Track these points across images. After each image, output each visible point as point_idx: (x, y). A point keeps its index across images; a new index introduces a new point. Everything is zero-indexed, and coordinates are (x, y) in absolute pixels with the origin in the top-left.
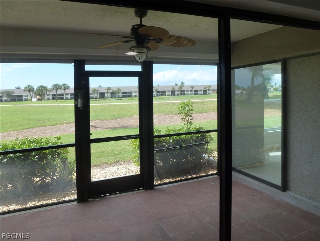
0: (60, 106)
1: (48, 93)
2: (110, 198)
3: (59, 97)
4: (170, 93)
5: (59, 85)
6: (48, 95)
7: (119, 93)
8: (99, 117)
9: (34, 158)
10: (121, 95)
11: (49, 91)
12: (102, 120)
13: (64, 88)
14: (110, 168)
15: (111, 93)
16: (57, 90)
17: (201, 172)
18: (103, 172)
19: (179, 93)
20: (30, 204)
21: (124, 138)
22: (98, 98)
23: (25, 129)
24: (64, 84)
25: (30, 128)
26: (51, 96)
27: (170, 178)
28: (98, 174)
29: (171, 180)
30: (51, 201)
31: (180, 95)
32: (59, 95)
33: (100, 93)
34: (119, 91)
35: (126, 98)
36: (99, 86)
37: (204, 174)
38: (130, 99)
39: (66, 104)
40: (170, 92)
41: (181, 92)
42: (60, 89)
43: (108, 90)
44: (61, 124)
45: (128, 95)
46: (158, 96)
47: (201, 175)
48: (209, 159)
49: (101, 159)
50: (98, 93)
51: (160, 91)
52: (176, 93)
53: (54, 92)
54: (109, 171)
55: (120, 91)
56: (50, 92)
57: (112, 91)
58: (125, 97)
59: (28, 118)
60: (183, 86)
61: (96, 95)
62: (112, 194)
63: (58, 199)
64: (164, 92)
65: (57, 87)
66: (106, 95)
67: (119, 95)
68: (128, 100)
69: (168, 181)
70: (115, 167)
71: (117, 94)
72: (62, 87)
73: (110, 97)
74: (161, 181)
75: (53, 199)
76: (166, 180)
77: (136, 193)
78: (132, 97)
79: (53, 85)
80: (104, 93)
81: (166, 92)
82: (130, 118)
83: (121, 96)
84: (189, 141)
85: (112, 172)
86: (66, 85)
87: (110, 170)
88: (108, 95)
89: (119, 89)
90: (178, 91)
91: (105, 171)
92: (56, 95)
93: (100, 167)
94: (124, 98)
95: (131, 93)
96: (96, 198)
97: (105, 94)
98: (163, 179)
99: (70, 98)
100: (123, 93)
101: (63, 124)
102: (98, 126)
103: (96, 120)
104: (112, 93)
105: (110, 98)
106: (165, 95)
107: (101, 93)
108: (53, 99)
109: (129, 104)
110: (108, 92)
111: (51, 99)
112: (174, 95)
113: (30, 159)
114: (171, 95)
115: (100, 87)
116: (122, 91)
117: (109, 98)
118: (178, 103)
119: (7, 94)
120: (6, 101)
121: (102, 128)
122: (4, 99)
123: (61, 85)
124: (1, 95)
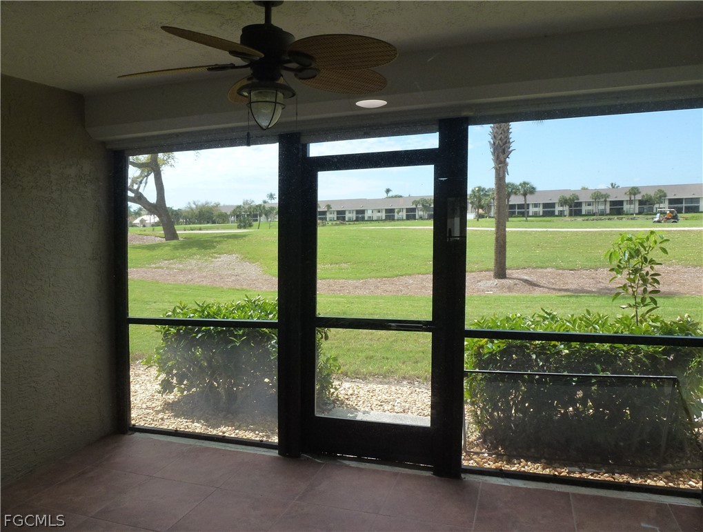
3: (518, 212)
5: (513, 185)
7: (661, 202)
8: (556, 261)
10: (666, 206)
12: (560, 269)
13: (524, 190)
15: (639, 201)
16: (510, 197)
21: (390, 326)
22: (607, 215)
24: (525, 183)
32: (520, 206)
33: (610, 201)
34: (661, 197)
36: (612, 184)
38: (693, 218)
42: (515, 194)
43: (630, 194)
45: (686, 208)
50: (605, 201)
55: (665, 196)
57: (644, 196)
61: (601, 207)
65: (510, 190)
66: (626, 207)
67: (662, 205)
68: (687, 219)
71: (654, 204)
72: (519, 189)
73: (637, 211)
76: (523, 464)
78: (698, 212)
80: (621, 203)
86: (528, 184)
88: (632, 206)
89: (660, 191)
95: (697, 200)
97: (625, 204)
99: (541, 214)
100: (673, 201)
102: (543, 282)
103: (546, 268)
104: (641, 203)
105: (636, 214)
107: (613, 203)
110: (633, 198)
115: (613, 187)
116: (670, 196)
117: (632, 214)
119: (423, 205)
120: (421, 218)
121: (549, 288)
122: (419, 213)
123: (518, 184)
124: (414, 206)
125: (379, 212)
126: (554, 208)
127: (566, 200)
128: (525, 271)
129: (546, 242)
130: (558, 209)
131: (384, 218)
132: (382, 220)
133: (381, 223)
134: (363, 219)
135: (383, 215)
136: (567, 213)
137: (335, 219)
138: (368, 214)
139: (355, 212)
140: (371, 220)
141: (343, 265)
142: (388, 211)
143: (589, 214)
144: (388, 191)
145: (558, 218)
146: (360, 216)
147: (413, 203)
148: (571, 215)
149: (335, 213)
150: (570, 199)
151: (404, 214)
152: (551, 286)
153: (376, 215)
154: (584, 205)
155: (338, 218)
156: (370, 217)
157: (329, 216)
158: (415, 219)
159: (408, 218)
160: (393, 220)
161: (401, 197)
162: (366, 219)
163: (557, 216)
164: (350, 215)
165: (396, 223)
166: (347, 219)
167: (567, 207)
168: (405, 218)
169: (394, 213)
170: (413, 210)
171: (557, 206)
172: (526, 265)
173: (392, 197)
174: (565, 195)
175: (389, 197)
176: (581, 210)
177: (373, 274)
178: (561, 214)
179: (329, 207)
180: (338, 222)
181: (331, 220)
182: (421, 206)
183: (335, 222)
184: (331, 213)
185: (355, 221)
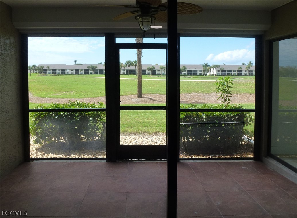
0: (128, 79)
1: (123, 68)
2: (135, 162)
4: (236, 73)
5: (131, 61)
6: (123, 70)
7: (185, 71)
8: (158, 91)
9: (78, 118)
10: (186, 72)
11: (123, 67)
13: (135, 64)
14: (149, 137)
16: (129, 66)
17: (237, 154)
18: (141, 139)
19: (247, 73)
20: (72, 156)
21: (151, 108)
23: (97, 97)
25: (100, 96)
26: (125, 71)
27: (201, 154)
28: (136, 141)
29: (200, 157)
30: (88, 157)
31: (247, 75)
32: (132, 70)
34: (184, 69)
35: (191, 76)
37: (239, 157)
38: (195, 77)
39: (133, 78)
40: (237, 71)
41: (249, 72)
42: (132, 65)
44: (125, 95)
45: (193, 73)
46: (223, 75)
47: (235, 157)
48: (249, 142)
49: (144, 128)
51: (226, 70)
52: (244, 73)
53: (127, 68)
54: (147, 140)
55: (186, 69)
56: (125, 68)
58: (191, 74)
59: (100, 88)
60: (252, 66)
62: (139, 160)
63: (94, 156)
64: (231, 71)
65: (130, 63)
67: (185, 72)
68: (193, 77)
69: (198, 157)
70: (153, 137)
71: (182, 72)
72: (133, 63)
74: (190, 156)
75: (90, 155)
76: (195, 156)
77: (159, 163)
78: (197, 75)
79: (127, 62)
81: (232, 71)
82: (187, 95)
83: (186, 74)
84: (224, 120)
85: (149, 140)
86: (137, 62)
87: (148, 138)
89: (184, 67)
90: (246, 71)
91: (143, 139)
92: (129, 71)
93: (141, 135)
94: (189, 76)
95: (196, 71)
96: (124, 161)
98: (193, 154)
100: (188, 71)
101: (127, 95)
102: (156, 99)
103: (155, 94)
106: (231, 75)
108: (127, 74)
109: (188, 81)
111: (125, 74)
112: (241, 74)
113: (74, 119)
114: (238, 75)
116: (188, 69)
118: (240, 83)
119: (92, 68)
120: (91, 74)
121: (159, 101)
122: (90, 72)
123: (133, 61)
124: (88, 69)
125: (72, 70)
126: (146, 71)
127: (150, 69)
128: (148, 95)
129: (153, 84)
130: (147, 72)
131: (74, 73)
132: (73, 74)
133: (73, 75)
134: (65, 74)
135: (74, 72)
136: (150, 74)
137: (51, 73)
138: (67, 71)
139: (61, 71)
140: (68, 74)
141: (71, 93)
142: (76, 70)
143: (159, 75)
144: (76, 62)
145: (147, 76)
146: (63, 72)
147: (87, 68)
148: (152, 75)
149: (51, 71)
150: (151, 68)
151: (83, 72)
152: (160, 101)
153: (71, 72)
154: (157, 71)
155: (53, 73)
156: (68, 73)
157: (48, 72)
158: (88, 74)
159: (85, 74)
160: (79, 74)
161: (82, 64)
162: (66, 73)
163: (147, 75)
164: (59, 72)
165: (80, 75)
166: (57, 73)
167: (151, 71)
168: (84, 74)
169: (79, 71)
170: (88, 70)
171: (147, 71)
172: (148, 93)
173: (78, 64)
174: (150, 67)
175: (76, 64)
176: (156, 73)
177: (86, 96)
178: (148, 74)
179: (48, 67)
180: (53, 75)
181: (49, 74)
182: (91, 69)
183: (51, 75)
184: (49, 71)
185: (61, 74)
